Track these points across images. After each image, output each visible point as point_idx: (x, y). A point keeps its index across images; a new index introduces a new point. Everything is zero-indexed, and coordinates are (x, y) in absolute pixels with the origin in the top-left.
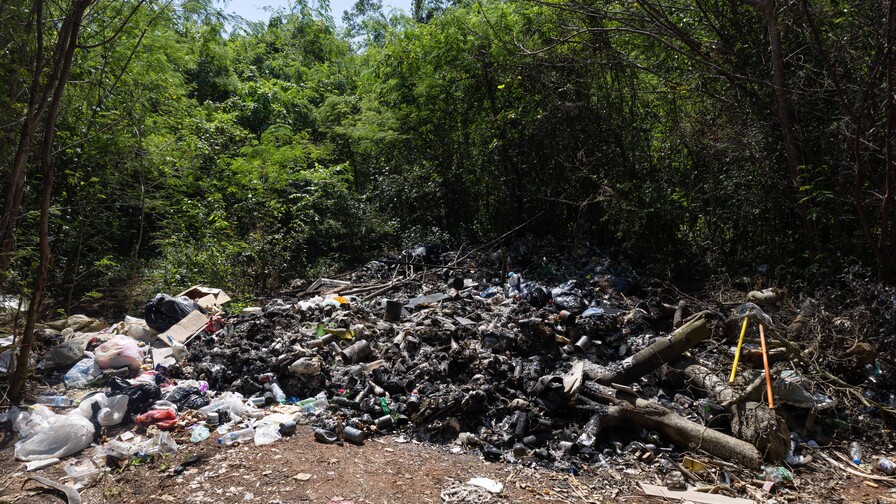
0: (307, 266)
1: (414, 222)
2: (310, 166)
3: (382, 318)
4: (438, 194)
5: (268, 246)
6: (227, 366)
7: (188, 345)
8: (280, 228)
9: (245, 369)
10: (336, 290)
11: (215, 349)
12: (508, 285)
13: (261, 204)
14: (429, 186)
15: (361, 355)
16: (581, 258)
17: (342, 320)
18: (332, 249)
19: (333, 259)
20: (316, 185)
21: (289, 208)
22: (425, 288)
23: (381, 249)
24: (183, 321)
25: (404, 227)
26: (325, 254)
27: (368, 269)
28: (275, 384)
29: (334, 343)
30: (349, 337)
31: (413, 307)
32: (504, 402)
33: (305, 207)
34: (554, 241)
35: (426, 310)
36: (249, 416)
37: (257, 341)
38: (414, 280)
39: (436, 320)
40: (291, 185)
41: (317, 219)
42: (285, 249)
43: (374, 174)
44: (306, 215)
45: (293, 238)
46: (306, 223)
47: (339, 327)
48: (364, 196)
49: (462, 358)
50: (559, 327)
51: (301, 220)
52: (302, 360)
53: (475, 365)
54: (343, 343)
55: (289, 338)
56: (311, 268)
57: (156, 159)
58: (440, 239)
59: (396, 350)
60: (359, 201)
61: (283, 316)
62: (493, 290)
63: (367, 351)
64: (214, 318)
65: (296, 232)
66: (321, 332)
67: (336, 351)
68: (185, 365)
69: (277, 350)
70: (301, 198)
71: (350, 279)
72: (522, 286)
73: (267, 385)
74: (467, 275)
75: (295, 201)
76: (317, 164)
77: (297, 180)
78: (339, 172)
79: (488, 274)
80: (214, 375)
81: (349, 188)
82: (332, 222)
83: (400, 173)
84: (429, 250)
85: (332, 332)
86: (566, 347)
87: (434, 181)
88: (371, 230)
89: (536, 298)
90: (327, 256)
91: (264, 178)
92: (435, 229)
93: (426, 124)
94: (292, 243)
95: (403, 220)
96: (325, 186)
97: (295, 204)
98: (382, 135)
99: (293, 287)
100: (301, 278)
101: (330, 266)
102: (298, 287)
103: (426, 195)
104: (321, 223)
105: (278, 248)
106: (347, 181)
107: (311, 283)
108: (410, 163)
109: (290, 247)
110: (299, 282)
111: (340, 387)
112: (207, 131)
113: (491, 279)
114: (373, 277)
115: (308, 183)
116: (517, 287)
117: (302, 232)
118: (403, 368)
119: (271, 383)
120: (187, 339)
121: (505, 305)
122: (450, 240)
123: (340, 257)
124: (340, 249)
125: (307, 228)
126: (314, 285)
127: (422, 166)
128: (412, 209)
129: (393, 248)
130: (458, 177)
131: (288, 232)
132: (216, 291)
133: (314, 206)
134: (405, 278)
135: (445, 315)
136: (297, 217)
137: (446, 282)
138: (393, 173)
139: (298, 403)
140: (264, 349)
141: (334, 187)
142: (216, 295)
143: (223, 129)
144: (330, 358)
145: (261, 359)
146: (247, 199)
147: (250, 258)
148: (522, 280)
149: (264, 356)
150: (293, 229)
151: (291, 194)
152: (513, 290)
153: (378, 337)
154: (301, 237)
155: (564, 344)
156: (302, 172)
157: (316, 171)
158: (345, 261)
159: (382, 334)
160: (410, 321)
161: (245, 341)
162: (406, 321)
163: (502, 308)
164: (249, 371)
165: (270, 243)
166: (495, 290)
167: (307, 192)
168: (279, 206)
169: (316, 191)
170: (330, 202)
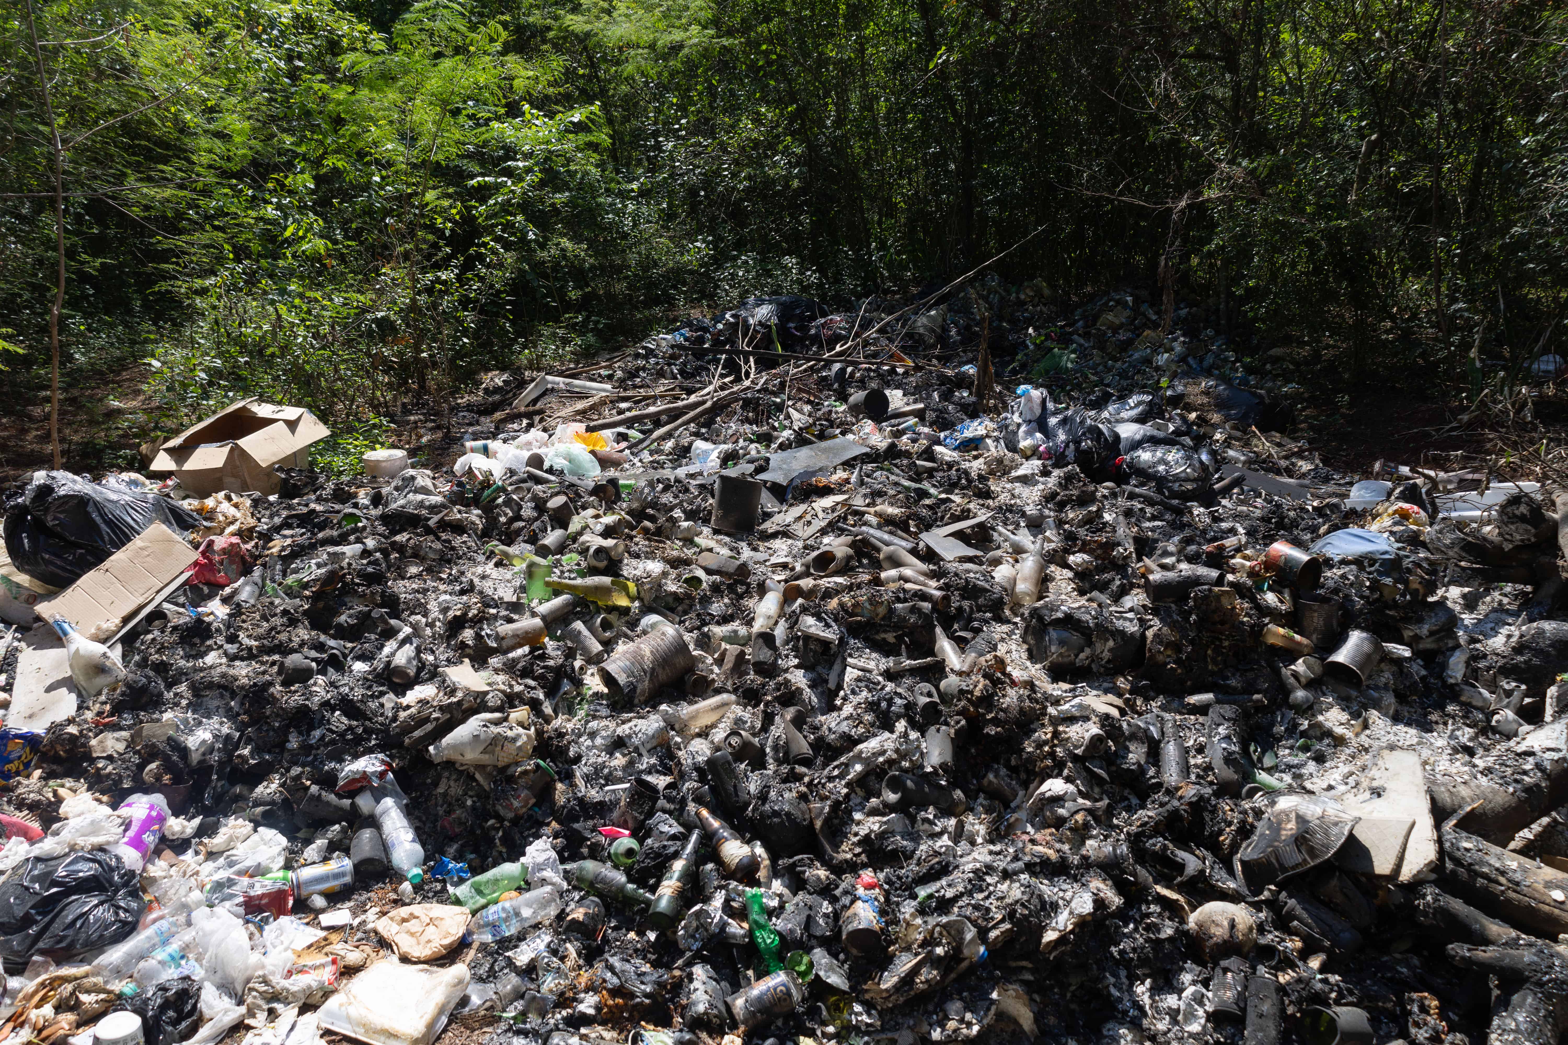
0: (515, 341)
1: (740, 245)
2: (513, 111)
3: (706, 521)
4: (796, 183)
5: (422, 299)
6: (241, 727)
7: (129, 641)
8: (449, 258)
9: (294, 743)
10: (580, 405)
11: (211, 658)
12: (1016, 418)
13: (403, 199)
14: (775, 164)
15: (662, 676)
16: (1115, 332)
17: (600, 550)
18: (568, 306)
19: (572, 327)
20: (528, 156)
21: (469, 209)
22: (795, 415)
23: (671, 302)
24: (119, 557)
25: (719, 259)
26: (554, 317)
27: (650, 353)
28: (388, 802)
29: (578, 625)
30: (623, 602)
31: (782, 480)
32: (1172, 909)
33: (506, 208)
34: (1047, 292)
35: (828, 502)
36: (275, 997)
37: (342, 633)
38: (765, 390)
39: (865, 542)
40: (469, 156)
41: (531, 236)
42: (465, 302)
43: (655, 134)
44: (508, 227)
45: (482, 279)
46: (507, 246)
47: (593, 571)
48: (635, 186)
49: (995, 722)
50: (1270, 598)
51: (497, 239)
52: (472, 726)
53: (1040, 745)
54: (606, 625)
55: (445, 610)
56: (525, 347)
57: (159, 87)
58: (800, 282)
59: (765, 655)
60: (624, 195)
61: (429, 531)
62: (975, 428)
63: (680, 661)
64: (220, 542)
65: (488, 266)
66: (537, 589)
67: (585, 651)
68: (101, 728)
69: (399, 671)
70: (497, 187)
71: (610, 377)
72: (1053, 421)
73: (364, 802)
74: (889, 379)
75: (483, 193)
76: (526, 107)
77: (485, 143)
78: (579, 128)
79: (943, 380)
80: (195, 758)
81: (601, 165)
82: (565, 243)
83: (711, 133)
84: (785, 312)
85: (572, 589)
86: (1300, 666)
87: (786, 152)
88: (648, 264)
89: (1088, 452)
90: (557, 321)
91: (409, 137)
92: (790, 261)
93: (768, 20)
94: (479, 291)
95: (719, 239)
96: (547, 159)
97: (483, 200)
98: (677, 36)
99: (486, 390)
100: (503, 369)
101: (565, 341)
102: (497, 390)
103: (769, 182)
104: (543, 246)
105: (445, 303)
106: (593, 146)
107: (522, 384)
108: (733, 109)
109: (477, 301)
110: (498, 379)
111: (601, 809)
112: (272, 23)
113: (951, 392)
114: (661, 374)
115: (510, 152)
116: (1040, 424)
117: (501, 265)
118: (802, 745)
119: (379, 795)
120: (126, 620)
121: (1025, 480)
122: (820, 286)
123: (587, 320)
124: (583, 305)
125: (510, 258)
126: (530, 391)
127: (757, 120)
128: (738, 216)
129: (699, 300)
130: (840, 146)
131: (468, 266)
132: (291, 412)
133: (526, 206)
134: (738, 380)
135: (887, 522)
136: (490, 230)
137: (843, 397)
138: (694, 134)
139: (462, 891)
140: (360, 667)
141: (569, 161)
142: (292, 425)
143: (309, 19)
144: (566, 686)
145: (348, 706)
146: (367, 186)
147: (385, 324)
148: (1050, 406)
149: (358, 693)
150: (481, 258)
151: (472, 176)
152: (1029, 433)
153: (705, 600)
154: (499, 278)
155: (1291, 654)
156: (495, 124)
157: (528, 124)
158: (597, 332)
159: (716, 589)
160: (785, 533)
161: (303, 633)
162: (775, 535)
163: (1018, 488)
164: (306, 748)
165: (429, 290)
166: (981, 431)
167: (509, 173)
168: (446, 203)
169: (529, 170)
170: (560, 198)
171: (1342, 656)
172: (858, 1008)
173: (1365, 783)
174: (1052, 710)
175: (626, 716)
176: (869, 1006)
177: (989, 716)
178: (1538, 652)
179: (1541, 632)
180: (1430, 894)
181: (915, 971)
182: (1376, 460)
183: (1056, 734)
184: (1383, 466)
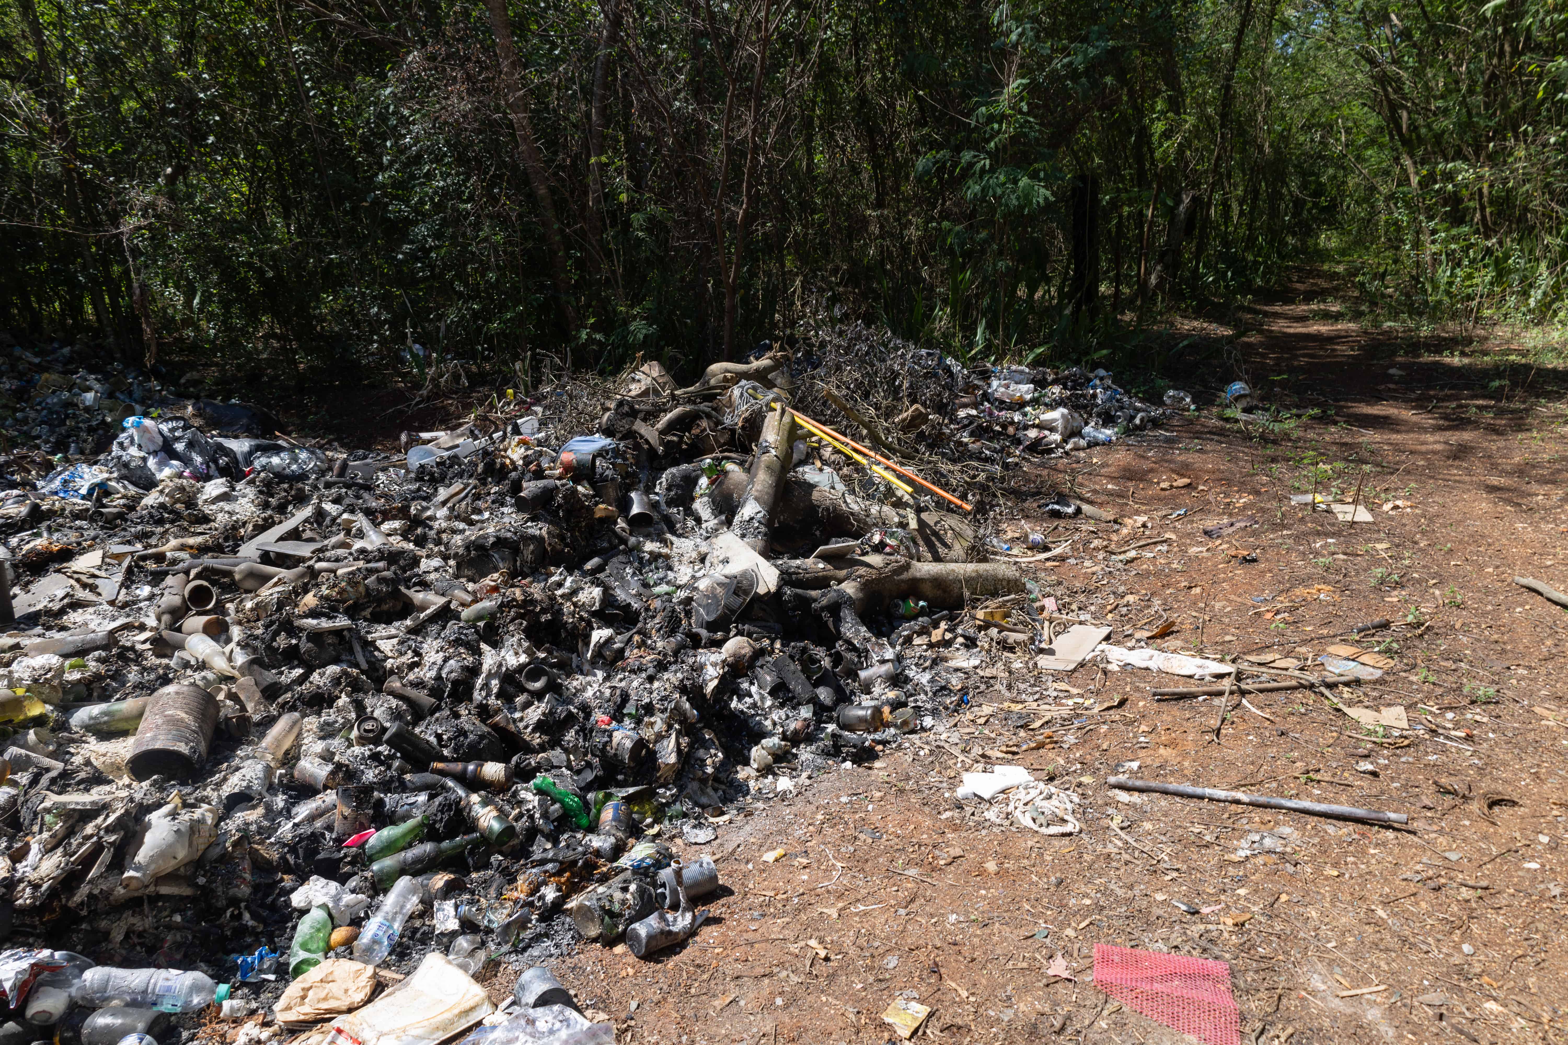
15: (208, 732)
29: (15, 751)
30: (35, 711)
50: (581, 489)
62: (91, 474)
63: (212, 713)
86: (621, 523)
121: (223, 498)
152: (161, 464)
155: (610, 519)
171: (635, 510)
172: (661, 791)
173: (716, 561)
174: (559, 592)
175: (217, 777)
176: (665, 786)
177: (538, 609)
178: (678, 486)
179: (674, 475)
180: (788, 591)
181: (678, 744)
182: (401, 432)
183: (575, 605)
184: (409, 435)
